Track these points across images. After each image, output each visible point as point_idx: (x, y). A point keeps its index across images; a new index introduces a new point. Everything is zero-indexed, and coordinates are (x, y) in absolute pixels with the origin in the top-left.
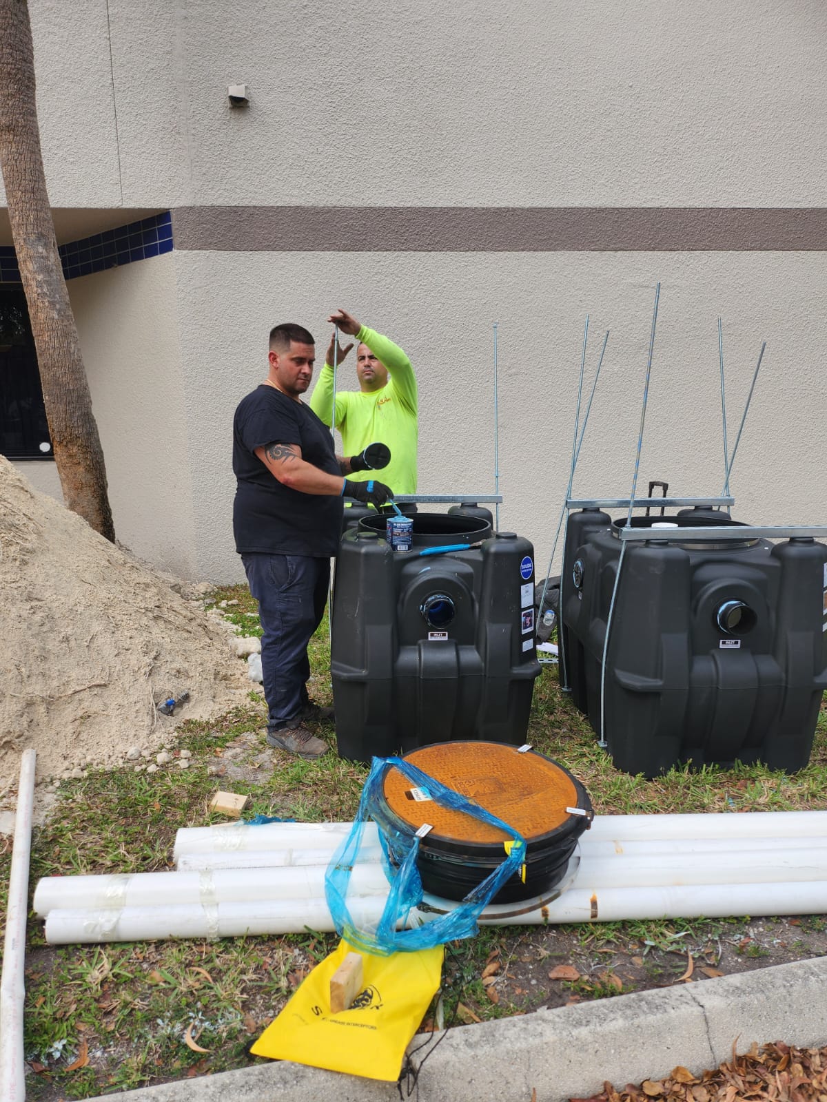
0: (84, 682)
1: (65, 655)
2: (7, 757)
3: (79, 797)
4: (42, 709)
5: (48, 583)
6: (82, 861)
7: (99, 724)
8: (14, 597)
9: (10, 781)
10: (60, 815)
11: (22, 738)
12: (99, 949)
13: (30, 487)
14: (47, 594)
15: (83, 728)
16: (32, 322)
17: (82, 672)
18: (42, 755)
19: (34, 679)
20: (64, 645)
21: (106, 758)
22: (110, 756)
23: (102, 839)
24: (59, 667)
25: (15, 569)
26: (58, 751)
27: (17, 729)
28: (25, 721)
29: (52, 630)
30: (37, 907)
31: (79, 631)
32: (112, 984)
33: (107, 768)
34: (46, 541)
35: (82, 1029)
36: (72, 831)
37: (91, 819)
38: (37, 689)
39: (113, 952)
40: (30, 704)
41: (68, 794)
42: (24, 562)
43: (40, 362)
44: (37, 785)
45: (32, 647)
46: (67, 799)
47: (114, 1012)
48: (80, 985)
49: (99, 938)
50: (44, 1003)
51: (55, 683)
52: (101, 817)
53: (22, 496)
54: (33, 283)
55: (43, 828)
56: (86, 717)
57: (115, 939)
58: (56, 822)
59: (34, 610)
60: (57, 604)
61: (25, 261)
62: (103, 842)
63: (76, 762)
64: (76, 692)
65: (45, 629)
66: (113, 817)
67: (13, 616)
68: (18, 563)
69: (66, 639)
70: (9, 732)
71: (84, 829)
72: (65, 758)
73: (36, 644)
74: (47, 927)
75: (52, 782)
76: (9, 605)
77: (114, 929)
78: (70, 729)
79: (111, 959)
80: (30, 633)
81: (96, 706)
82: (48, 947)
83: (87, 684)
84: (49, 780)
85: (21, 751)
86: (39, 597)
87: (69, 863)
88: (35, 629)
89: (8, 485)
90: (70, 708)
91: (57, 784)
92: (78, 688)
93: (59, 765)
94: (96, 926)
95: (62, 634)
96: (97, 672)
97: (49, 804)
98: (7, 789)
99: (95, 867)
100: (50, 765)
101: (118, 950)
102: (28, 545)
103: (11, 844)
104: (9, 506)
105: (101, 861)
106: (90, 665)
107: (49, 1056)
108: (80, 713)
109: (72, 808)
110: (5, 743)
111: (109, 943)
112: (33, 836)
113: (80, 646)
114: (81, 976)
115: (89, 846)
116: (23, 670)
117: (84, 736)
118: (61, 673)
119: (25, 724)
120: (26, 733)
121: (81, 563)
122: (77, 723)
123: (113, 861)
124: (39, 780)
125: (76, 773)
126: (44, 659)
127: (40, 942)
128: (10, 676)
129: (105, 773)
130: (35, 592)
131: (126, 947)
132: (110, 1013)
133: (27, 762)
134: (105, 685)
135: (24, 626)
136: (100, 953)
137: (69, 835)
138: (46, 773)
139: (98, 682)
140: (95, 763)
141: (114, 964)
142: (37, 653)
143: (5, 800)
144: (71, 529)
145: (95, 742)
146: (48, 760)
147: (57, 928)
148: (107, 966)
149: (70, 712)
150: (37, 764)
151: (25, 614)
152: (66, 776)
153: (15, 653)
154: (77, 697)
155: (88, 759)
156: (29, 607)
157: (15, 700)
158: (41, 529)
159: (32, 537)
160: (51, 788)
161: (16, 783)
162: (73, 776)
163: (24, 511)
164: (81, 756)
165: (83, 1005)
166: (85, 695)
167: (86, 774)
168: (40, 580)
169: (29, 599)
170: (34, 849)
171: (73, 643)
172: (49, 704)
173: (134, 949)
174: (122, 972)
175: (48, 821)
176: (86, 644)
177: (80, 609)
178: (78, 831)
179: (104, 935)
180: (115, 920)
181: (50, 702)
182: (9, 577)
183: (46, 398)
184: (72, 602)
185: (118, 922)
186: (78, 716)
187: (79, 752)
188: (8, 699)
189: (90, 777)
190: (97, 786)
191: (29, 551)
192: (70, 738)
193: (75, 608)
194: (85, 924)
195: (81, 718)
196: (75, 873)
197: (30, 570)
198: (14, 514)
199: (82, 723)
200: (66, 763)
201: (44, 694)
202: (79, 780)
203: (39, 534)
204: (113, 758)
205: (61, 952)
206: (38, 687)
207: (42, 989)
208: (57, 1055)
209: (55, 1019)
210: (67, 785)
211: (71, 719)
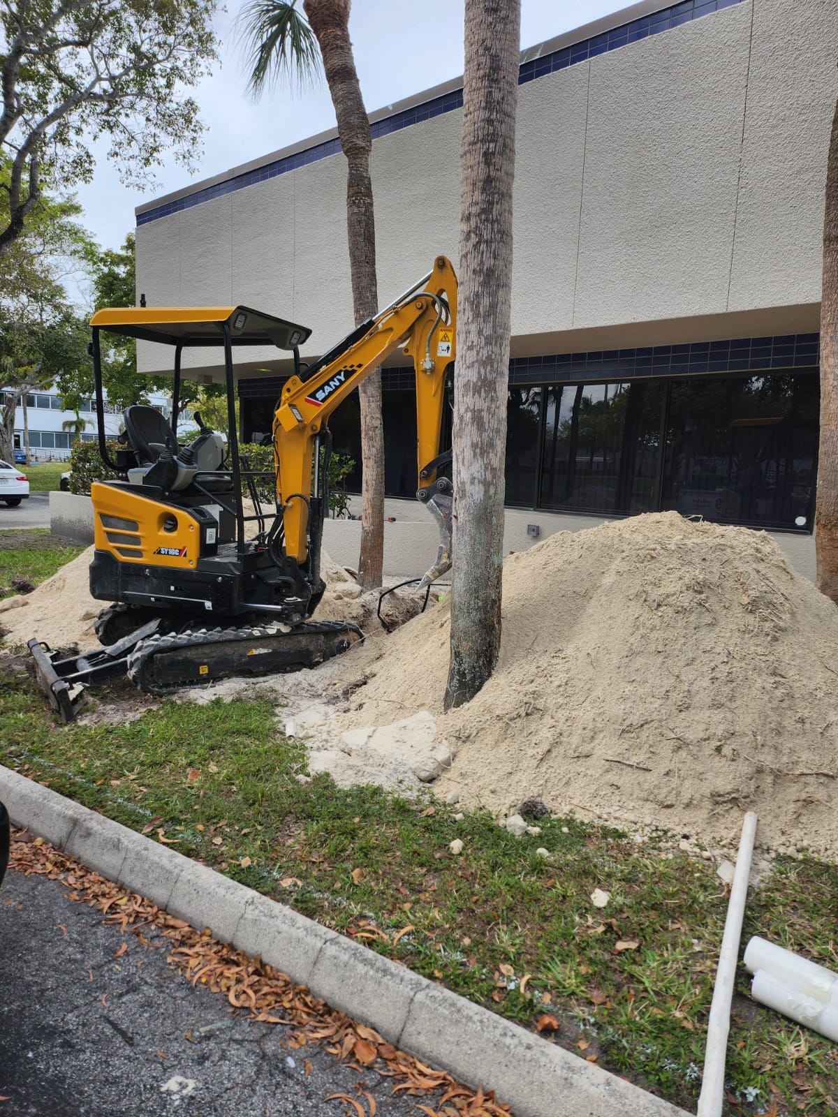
0: (812, 767)
1: (798, 735)
2: (732, 811)
3: (793, 876)
4: (769, 779)
5: (793, 663)
6: (790, 939)
7: (821, 813)
8: (761, 669)
9: (732, 835)
10: (771, 885)
11: (748, 800)
12: (797, 1028)
13: (791, 569)
14: (791, 673)
15: (804, 811)
16: (821, 413)
17: (812, 757)
18: (763, 822)
19: (766, 750)
20: (799, 725)
21: (823, 849)
22: (826, 849)
23: (811, 927)
24: (791, 745)
25: (766, 644)
26: (778, 824)
27: (746, 790)
28: (752, 785)
29: (790, 708)
30: (746, 960)
31: (815, 716)
32: (805, 1068)
33: (823, 860)
34: (798, 622)
35: (774, 1091)
36: (785, 905)
37: (801, 902)
38: (767, 759)
39: (811, 1039)
40: (760, 771)
41: (782, 869)
42: (775, 639)
43: (822, 449)
44: (755, 848)
45: (769, 720)
46: (782, 873)
47: (805, 1094)
48: (777, 1051)
49: (800, 1019)
50: (745, 1047)
51: (785, 759)
52: (812, 905)
53: (784, 577)
54: (831, 377)
55: (757, 890)
56: (808, 802)
57: (814, 1027)
58: (768, 890)
59: (777, 685)
60: (798, 685)
61: (827, 357)
62: (811, 930)
63: (793, 841)
64: (802, 774)
65: (784, 705)
66: (824, 911)
67: (757, 686)
68: (769, 638)
69: (802, 721)
70: (738, 790)
71: (794, 908)
72: (783, 833)
73: (774, 717)
74: (755, 982)
75: (768, 850)
76: (755, 675)
77: (816, 1018)
78: (792, 807)
79: (808, 1045)
80: (770, 705)
81: (821, 794)
82: (750, 1000)
83: (815, 770)
84: (765, 848)
85: (745, 811)
86: (783, 673)
87: (777, 934)
88: (775, 703)
89: (773, 565)
90: (795, 787)
91: (773, 855)
92: (806, 771)
93: (777, 837)
94: (799, 1006)
95: (799, 715)
96: (826, 761)
97: (764, 871)
98: (728, 841)
99: (801, 950)
100: (768, 834)
101: (817, 1040)
102: (781, 624)
103: (729, 891)
104: (771, 584)
105: (808, 947)
106: (820, 752)
107: (744, 1095)
108: (804, 796)
109: (785, 884)
110: (733, 798)
111: (809, 1029)
112: (748, 895)
113: (813, 731)
114: (778, 1043)
115: (797, 927)
116: (759, 737)
117: (804, 819)
118: (792, 751)
119: (753, 788)
120: (752, 797)
121: (827, 650)
122: (800, 804)
123: (820, 954)
124: (757, 844)
125: (791, 851)
126: (779, 734)
127: (746, 992)
128: (746, 739)
129: (821, 864)
130: (780, 668)
131: (824, 1042)
132: (802, 1092)
133: (749, 822)
134: (832, 777)
135: (766, 698)
136: (798, 1034)
137: (781, 908)
138: (766, 841)
139: (825, 771)
140: (811, 850)
141: (810, 1051)
142: (773, 726)
143: (725, 849)
144: (823, 613)
145: (814, 829)
146: (767, 829)
147: (761, 988)
148: (804, 1049)
149: (794, 791)
150: (757, 829)
151: (768, 686)
152: (782, 850)
153: (754, 721)
154: (803, 779)
155: (805, 843)
156: (772, 681)
157: (747, 762)
158: (795, 610)
159: (786, 616)
160: (766, 856)
161: (737, 838)
162: (788, 853)
163: (782, 591)
164: (798, 837)
165: (777, 1070)
166: (811, 780)
167: (801, 856)
168: (786, 658)
169: (774, 674)
170: (748, 907)
171: (807, 726)
172: (776, 776)
173: (832, 1048)
174: (817, 1062)
175: (762, 886)
176: (820, 730)
177: (820, 694)
178: (788, 908)
179: (805, 1017)
180: (818, 1010)
181: (778, 775)
182: (760, 650)
183: (819, 482)
184: (812, 686)
185: (821, 1013)
186: (802, 798)
187: (797, 833)
188: (742, 760)
189: (805, 861)
190: (811, 873)
191: (781, 629)
192: (790, 817)
193: (815, 693)
194: (790, 998)
195: (805, 801)
196: (782, 945)
197: (780, 647)
198: (773, 592)
199: (804, 807)
200: (783, 839)
201: (773, 767)
202: (794, 860)
203: (793, 614)
204: (829, 852)
205: (763, 1012)
206: (769, 758)
207: (744, 1033)
208: (751, 1099)
209: (752, 1067)
210: (782, 859)
211: (794, 798)
